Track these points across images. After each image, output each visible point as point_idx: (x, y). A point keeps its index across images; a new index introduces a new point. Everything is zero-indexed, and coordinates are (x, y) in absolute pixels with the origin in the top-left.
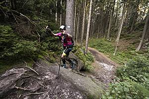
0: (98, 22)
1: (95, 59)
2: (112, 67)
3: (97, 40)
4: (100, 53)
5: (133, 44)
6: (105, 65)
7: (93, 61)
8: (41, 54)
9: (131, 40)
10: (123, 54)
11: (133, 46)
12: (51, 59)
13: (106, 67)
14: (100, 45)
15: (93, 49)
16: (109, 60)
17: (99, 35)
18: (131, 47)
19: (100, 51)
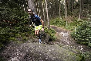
0: (52, 9)
1: (56, 32)
2: (67, 33)
3: (54, 20)
4: (58, 27)
5: (75, 17)
6: (63, 33)
7: (55, 33)
8: (14, 36)
9: (74, 15)
10: (71, 24)
11: (75, 18)
12: (23, 38)
13: (64, 34)
14: (56, 23)
15: (53, 26)
16: (64, 30)
17: (55, 17)
18: (75, 19)
19: (57, 26)
